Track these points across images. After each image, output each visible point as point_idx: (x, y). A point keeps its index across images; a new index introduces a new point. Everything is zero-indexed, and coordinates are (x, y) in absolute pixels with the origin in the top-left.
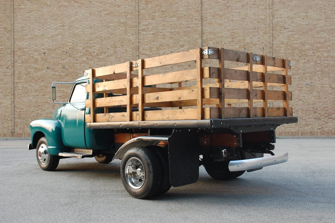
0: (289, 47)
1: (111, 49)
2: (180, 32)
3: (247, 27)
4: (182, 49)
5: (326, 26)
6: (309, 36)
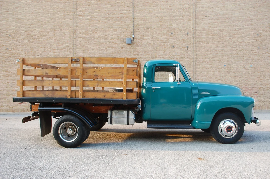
0: (210, 33)
1: (50, 32)
2: (114, 18)
3: (173, 15)
4: (116, 32)
5: (240, 16)
6: (226, 24)
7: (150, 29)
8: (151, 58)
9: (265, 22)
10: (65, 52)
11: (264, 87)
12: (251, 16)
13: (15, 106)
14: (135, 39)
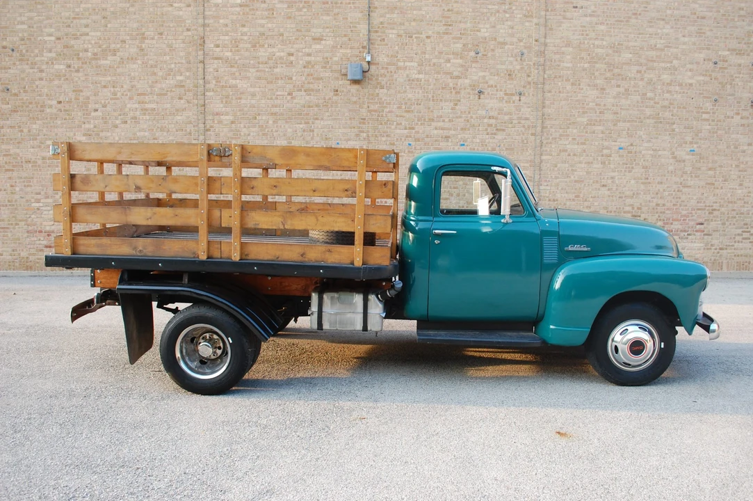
0: (584, 54)
1: (130, 42)
2: (313, 3)
4: (318, 47)
5: (670, 9)
6: (630, 31)
7: (416, 38)
8: (416, 122)
9: (737, 28)
10: (175, 102)
11: (723, 209)
12: (701, 9)
13: (34, 254)
14: (373, 68)
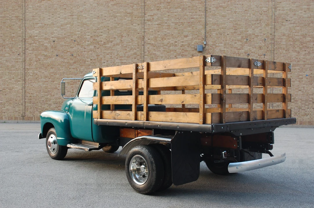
0: (291, 39)
1: (117, 38)
2: (184, 23)
3: (249, 19)
4: (186, 39)
6: (310, 29)
7: (223, 35)
10: (133, 60)
14: (207, 46)
